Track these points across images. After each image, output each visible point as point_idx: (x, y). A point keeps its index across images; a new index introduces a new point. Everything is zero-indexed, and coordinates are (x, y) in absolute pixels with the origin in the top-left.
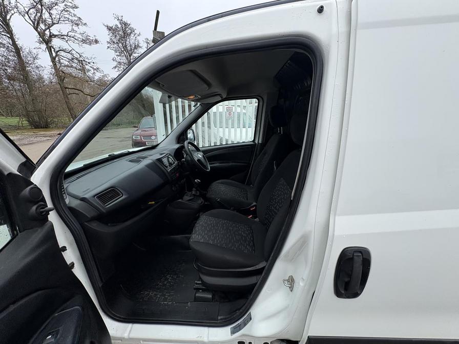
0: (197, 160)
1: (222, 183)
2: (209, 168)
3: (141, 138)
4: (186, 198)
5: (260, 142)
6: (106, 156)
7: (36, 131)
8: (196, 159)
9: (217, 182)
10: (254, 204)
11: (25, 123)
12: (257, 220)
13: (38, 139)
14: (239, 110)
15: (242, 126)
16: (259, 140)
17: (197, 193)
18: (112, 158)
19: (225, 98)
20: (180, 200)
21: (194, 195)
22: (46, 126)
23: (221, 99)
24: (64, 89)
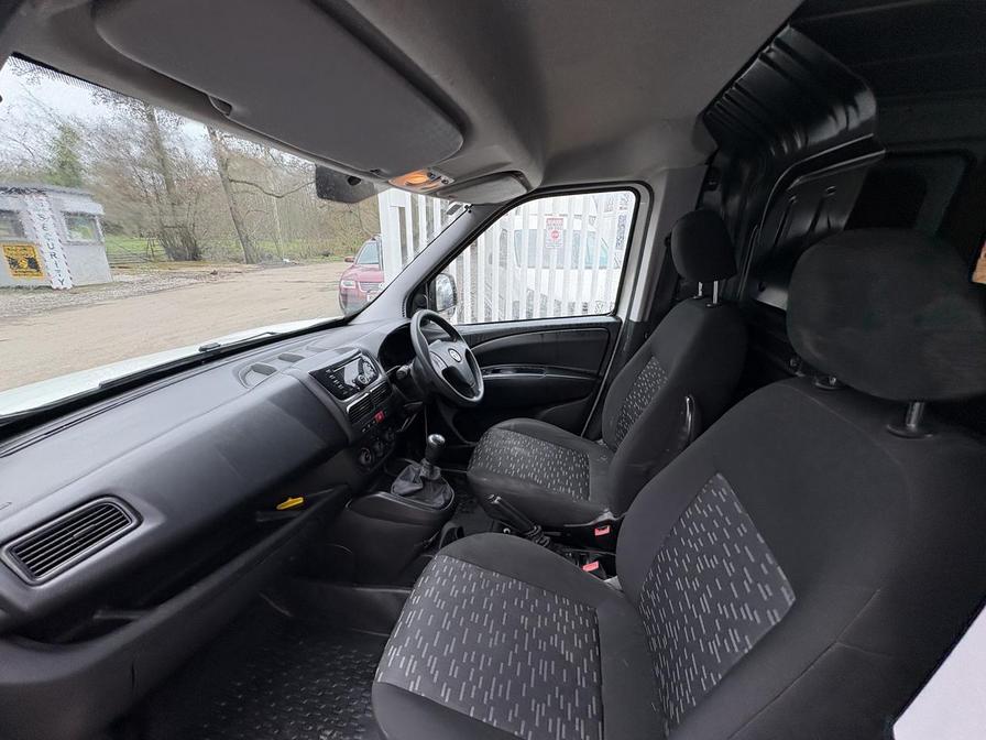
0: (444, 372)
1: (516, 429)
2: (481, 389)
3: (357, 286)
4: (402, 486)
5: (634, 317)
6: (193, 351)
7: (175, 264)
8: (439, 369)
9: (499, 425)
10: (607, 516)
11: (160, 249)
12: (612, 581)
13: (175, 282)
14: (577, 224)
15: (584, 265)
16: (633, 312)
17: (432, 472)
18: (213, 356)
19: (538, 190)
20: (381, 495)
21: (424, 480)
22: (196, 256)
23: (524, 192)
24: (228, 184)
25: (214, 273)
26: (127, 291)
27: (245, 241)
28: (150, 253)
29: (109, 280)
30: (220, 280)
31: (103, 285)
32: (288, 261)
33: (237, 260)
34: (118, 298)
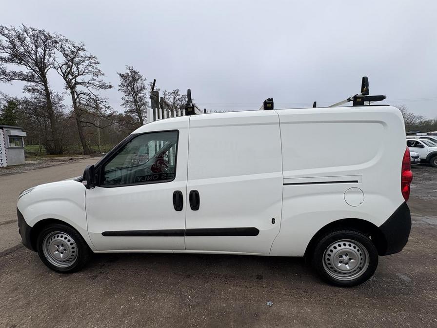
7: (52, 156)
11: (43, 150)
13: (54, 163)
22: (60, 153)
24: (79, 123)
25: (71, 159)
26: (33, 167)
27: (85, 146)
28: (39, 152)
29: (23, 163)
30: (74, 162)
31: (21, 165)
32: (104, 153)
33: (80, 154)
34: (30, 170)
